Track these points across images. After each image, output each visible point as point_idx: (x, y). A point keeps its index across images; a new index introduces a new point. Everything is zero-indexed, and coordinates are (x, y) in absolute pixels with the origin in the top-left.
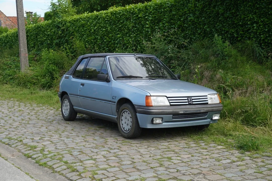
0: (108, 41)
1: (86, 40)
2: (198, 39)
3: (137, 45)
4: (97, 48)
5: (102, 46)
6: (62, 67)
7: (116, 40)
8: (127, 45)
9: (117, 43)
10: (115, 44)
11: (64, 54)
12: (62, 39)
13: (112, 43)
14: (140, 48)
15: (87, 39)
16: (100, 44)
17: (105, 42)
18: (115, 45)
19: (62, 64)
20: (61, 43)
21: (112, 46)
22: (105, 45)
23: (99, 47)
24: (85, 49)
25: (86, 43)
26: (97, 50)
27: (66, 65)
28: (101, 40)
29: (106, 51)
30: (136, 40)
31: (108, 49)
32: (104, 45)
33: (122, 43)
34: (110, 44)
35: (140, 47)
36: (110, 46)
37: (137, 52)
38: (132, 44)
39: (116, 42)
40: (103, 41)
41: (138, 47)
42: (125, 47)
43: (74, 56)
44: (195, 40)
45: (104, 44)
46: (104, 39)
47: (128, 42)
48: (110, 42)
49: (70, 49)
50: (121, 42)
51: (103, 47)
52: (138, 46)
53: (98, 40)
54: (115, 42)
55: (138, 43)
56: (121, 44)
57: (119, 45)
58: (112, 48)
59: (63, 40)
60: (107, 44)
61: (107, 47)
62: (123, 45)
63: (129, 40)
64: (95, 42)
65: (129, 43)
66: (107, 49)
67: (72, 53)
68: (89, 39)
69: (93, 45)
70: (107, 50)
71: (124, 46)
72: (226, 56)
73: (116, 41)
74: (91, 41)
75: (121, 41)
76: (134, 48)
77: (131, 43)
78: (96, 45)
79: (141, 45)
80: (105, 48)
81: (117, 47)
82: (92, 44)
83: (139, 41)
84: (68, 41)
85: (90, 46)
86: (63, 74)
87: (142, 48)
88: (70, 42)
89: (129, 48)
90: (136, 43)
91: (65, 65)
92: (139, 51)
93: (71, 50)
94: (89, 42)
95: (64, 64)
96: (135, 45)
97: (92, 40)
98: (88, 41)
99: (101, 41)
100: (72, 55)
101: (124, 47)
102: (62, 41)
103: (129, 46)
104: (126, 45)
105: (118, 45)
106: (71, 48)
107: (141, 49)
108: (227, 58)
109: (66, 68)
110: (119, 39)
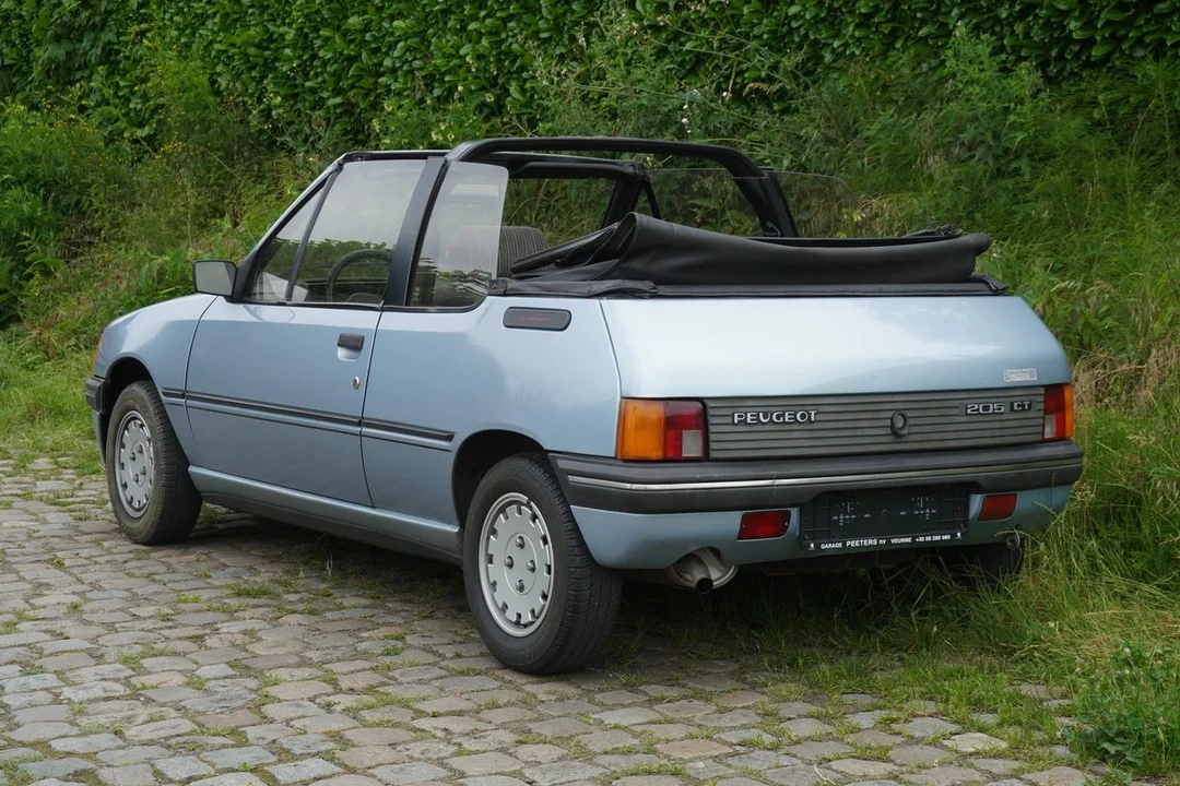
0: (341, 54)
1: (216, 46)
2: (857, 53)
3: (508, 79)
4: (277, 94)
5: (308, 84)
6: (78, 202)
7: (384, 50)
8: (447, 78)
9: (394, 70)
10: (382, 74)
11: (90, 128)
12: (81, 41)
13: (362, 70)
14: (521, 98)
15: (220, 42)
16: (292, 70)
17: (325, 63)
18: (382, 80)
19: (77, 187)
20: (78, 61)
21: (367, 82)
22: (324, 81)
23: (291, 92)
24: (211, 98)
25: (219, 68)
26: (280, 107)
27: (102, 195)
28: (304, 49)
29: (328, 112)
30: (498, 54)
31: (340, 105)
32: (320, 79)
33: (421, 69)
34: (351, 73)
35: (523, 91)
36: (352, 86)
37: (505, 120)
38: (476, 78)
39: (387, 62)
40: (314, 57)
41: (509, 95)
42: (437, 92)
43: (150, 139)
44: (840, 55)
45: (317, 75)
46: (318, 43)
47: (455, 62)
48: (351, 60)
49: (129, 100)
50: (417, 64)
51: (313, 91)
52: (512, 89)
53: (288, 51)
54: (381, 64)
55: (509, 72)
56: (411, 71)
57: (400, 80)
58: (366, 95)
59: (86, 44)
60: (336, 71)
61: (337, 92)
62: (424, 77)
63: (462, 52)
64: (266, 60)
65: (460, 66)
66: (338, 100)
67: (141, 126)
68: (233, 45)
69: (254, 78)
70: (335, 107)
71: (430, 87)
72: (1017, 157)
73: (387, 54)
74: (246, 55)
75: (415, 59)
76: (490, 98)
77: (469, 70)
78: (275, 77)
79: (525, 80)
80: (325, 95)
81: (389, 91)
82: (250, 69)
83: (513, 62)
84: (118, 52)
85: (238, 85)
86: (78, 245)
87: (532, 96)
88: (127, 58)
89: (456, 96)
90: (498, 69)
91: (92, 191)
92: (519, 116)
93: (131, 106)
94: (231, 58)
95: (90, 186)
96: (493, 82)
97: (252, 51)
98: (226, 51)
99: (300, 57)
100: (141, 133)
101: (431, 92)
102: (85, 54)
103: (460, 88)
104: (442, 81)
105: (396, 81)
106: (133, 93)
107: (527, 105)
108: (1024, 164)
109: (97, 211)
110: (401, 44)
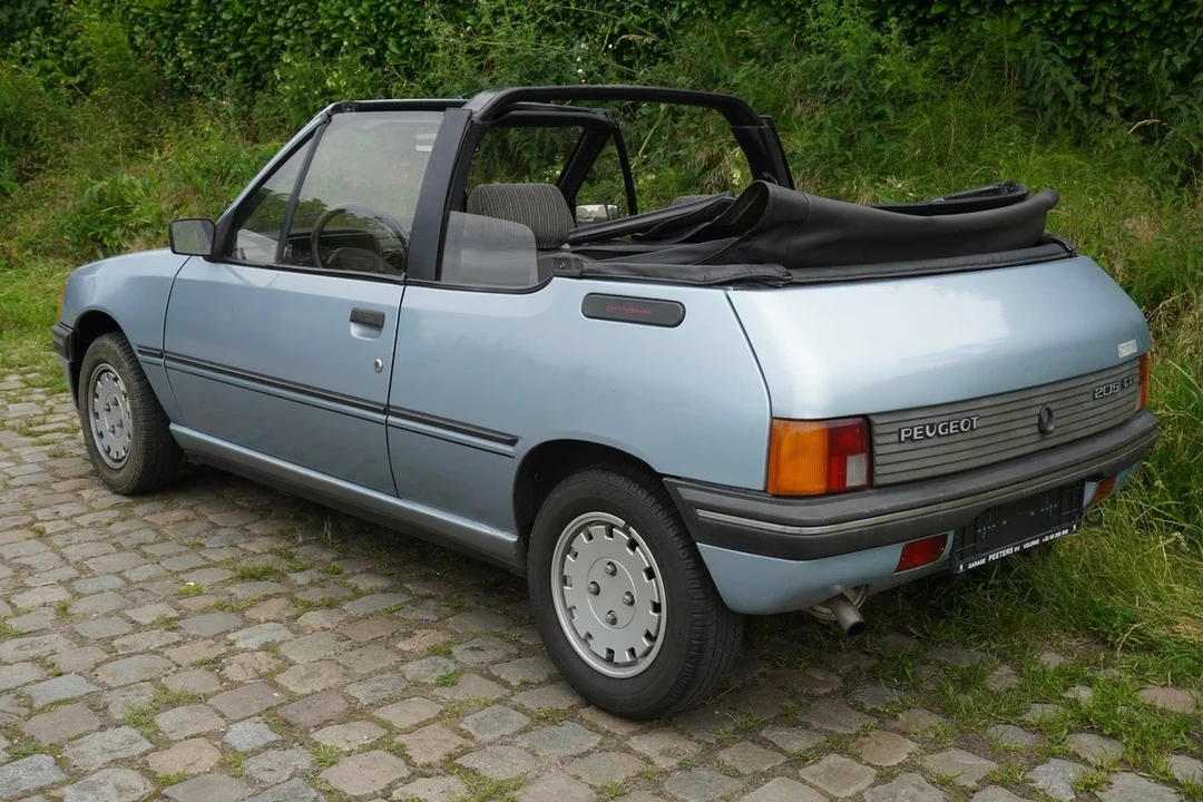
0: (241, 16)
1: (133, 10)
2: (703, 12)
3: (386, 36)
4: (187, 49)
5: (212, 41)
6: (26, 137)
7: (277, 12)
8: (334, 36)
9: (285, 30)
10: (276, 33)
11: (30, 75)
12: (19, 7)
13: (258, 29)
14: (397, 52)
15: (137, 7)
16: (199, 30)
17: (226, 24)
18: (275, 37)
19: (24, 124)
20: (18, 23)
21: (263, 40)
22: (226, 39)
23: (197, 47)
24: (131, 52)
25: (136, 28)
26: (189, 59)
27: (45, 130)
28: (207, 12)
29: (230, 64)
30: (377, 16)
31: (240, 58)
32: (222, 37)
33: (310, 28)
34: (249, 31)
35: (399, 46)
36: (250, 43)
37: (386, 69)
38: (358, 35)
39: (280, 22)
40: (217, 18)
41: (387, 49)
42: (324, 47)
43: (81, 85)
44: (685, 15)
45: (219, 34)
46: (219, 7)
47: (340, 22)
48: (249, 21)
49: (62, 54)
50: (306, 24)
51: (216, 47)
52: (390, 44)
53: (194, 14)
54: (275, 24)
55: (387, 30)
56: (302, 30)
57: (293, 37)
58: (263, 50)
59: (24, 9)
60: (235, 30)
61: (237, 47)
62: (312, 35)
63: (346, 14)
64: (176, 21)
65: (344, 26)
66: (238, 54)
67: (74, 74)
68: (147, 9)
69: (166, 36)
70: (236, 60)
71: (317, 43)
73: (280, 16)
74: (160, 17)
75: (305, 20)
76: (371, 52)
77: (352, 29)
78: (184, 35)
79: (402, 37)
80: (227, 49)
81: (284, 47)
82: (163, 29)
83: (391, 22)
84: (51, 16)
85: (153, 42)
86: (31, 172)
87: (408, 50)
88: (58, 20)
89: (342, 49)
90: (378, 28)
91: (37, 127)
92: (397, 67)
93: (65, 59)
94: (146, 20)
95: (35, 123)
96: (373, 39)
97: (162, 14)
98: (141, 14)
99: (205, 19)
100: (74, 81)
101: (319, 47)
102: (24, 17)
103: (346, 43)
104: (329, 37)
105: (288, 37)
106: (66, 49)
107: (404, 57)
108: (889, 109)
109: (42, 144)
110: (291, 8)
